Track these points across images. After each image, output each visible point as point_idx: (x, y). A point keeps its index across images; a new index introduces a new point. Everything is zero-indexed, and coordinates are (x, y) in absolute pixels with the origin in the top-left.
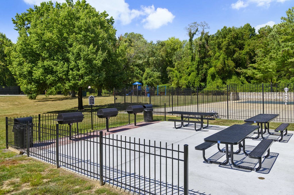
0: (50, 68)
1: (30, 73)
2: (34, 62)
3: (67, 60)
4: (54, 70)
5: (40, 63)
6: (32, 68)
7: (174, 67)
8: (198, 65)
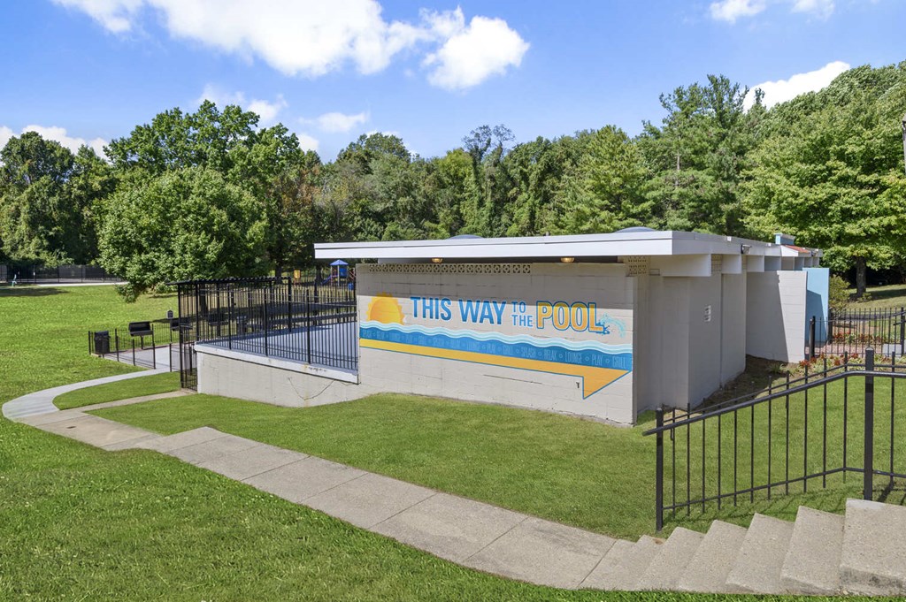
0: (150, 263)
1: (123, 270)
2: (128, 254)
3: (171, 253)
4: (156, 265)
5: (136, 258)
6: (125, 263)
7: (438, 223)
8: (492, 216)
